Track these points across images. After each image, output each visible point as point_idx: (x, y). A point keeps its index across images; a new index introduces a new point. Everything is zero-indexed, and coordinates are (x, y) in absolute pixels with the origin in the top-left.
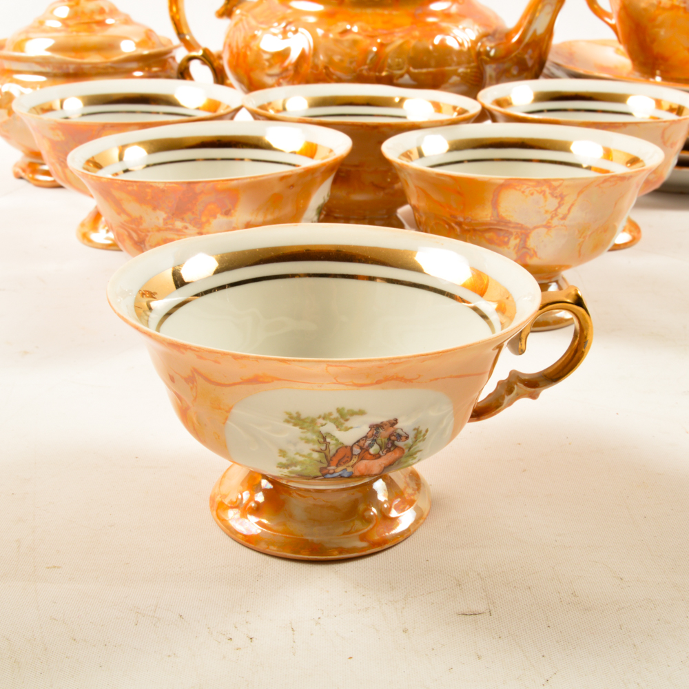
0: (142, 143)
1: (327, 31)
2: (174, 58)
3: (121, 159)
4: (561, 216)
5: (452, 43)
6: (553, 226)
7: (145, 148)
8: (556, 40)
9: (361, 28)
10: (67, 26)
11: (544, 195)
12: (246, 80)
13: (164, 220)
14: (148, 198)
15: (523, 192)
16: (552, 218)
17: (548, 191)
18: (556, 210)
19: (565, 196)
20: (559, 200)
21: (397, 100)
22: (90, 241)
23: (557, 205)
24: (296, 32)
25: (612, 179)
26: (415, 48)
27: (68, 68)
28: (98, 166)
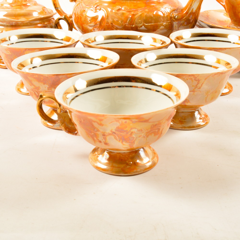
0: (39, 57)
1: (112, 9)
2: (54, 19)
3: (31, 63)
4: (198, 87)
5: (160, 13)
6: (196, 91)
7: (41, 58)
8: (202, 10)
9: (125, 8)
10: (12, 6)
11: (192, 80)
12: (81, 28)
13: (48, 88)
14: (42, 80)
15: (184, 79)
16: (195, 88)
17: (193, 78)
18: (197, 85)
19: (200, 80)
20: (198, 81)
21: (139, 37)
22: (21, 92)
23: (197, 84)
24: (100, 9)
25: (218, 74)
26: (146, 16)
27: (12, 23)
28: (23, 66)
